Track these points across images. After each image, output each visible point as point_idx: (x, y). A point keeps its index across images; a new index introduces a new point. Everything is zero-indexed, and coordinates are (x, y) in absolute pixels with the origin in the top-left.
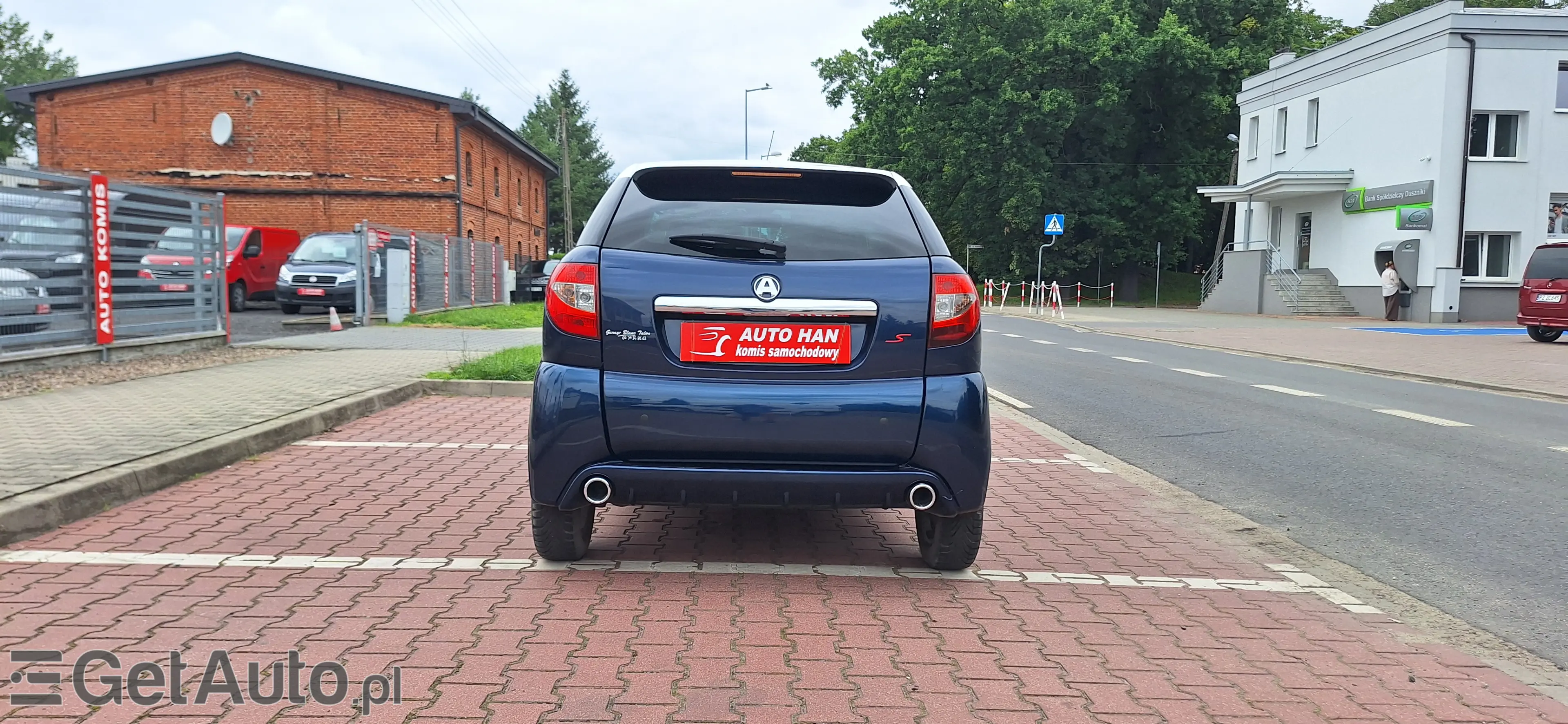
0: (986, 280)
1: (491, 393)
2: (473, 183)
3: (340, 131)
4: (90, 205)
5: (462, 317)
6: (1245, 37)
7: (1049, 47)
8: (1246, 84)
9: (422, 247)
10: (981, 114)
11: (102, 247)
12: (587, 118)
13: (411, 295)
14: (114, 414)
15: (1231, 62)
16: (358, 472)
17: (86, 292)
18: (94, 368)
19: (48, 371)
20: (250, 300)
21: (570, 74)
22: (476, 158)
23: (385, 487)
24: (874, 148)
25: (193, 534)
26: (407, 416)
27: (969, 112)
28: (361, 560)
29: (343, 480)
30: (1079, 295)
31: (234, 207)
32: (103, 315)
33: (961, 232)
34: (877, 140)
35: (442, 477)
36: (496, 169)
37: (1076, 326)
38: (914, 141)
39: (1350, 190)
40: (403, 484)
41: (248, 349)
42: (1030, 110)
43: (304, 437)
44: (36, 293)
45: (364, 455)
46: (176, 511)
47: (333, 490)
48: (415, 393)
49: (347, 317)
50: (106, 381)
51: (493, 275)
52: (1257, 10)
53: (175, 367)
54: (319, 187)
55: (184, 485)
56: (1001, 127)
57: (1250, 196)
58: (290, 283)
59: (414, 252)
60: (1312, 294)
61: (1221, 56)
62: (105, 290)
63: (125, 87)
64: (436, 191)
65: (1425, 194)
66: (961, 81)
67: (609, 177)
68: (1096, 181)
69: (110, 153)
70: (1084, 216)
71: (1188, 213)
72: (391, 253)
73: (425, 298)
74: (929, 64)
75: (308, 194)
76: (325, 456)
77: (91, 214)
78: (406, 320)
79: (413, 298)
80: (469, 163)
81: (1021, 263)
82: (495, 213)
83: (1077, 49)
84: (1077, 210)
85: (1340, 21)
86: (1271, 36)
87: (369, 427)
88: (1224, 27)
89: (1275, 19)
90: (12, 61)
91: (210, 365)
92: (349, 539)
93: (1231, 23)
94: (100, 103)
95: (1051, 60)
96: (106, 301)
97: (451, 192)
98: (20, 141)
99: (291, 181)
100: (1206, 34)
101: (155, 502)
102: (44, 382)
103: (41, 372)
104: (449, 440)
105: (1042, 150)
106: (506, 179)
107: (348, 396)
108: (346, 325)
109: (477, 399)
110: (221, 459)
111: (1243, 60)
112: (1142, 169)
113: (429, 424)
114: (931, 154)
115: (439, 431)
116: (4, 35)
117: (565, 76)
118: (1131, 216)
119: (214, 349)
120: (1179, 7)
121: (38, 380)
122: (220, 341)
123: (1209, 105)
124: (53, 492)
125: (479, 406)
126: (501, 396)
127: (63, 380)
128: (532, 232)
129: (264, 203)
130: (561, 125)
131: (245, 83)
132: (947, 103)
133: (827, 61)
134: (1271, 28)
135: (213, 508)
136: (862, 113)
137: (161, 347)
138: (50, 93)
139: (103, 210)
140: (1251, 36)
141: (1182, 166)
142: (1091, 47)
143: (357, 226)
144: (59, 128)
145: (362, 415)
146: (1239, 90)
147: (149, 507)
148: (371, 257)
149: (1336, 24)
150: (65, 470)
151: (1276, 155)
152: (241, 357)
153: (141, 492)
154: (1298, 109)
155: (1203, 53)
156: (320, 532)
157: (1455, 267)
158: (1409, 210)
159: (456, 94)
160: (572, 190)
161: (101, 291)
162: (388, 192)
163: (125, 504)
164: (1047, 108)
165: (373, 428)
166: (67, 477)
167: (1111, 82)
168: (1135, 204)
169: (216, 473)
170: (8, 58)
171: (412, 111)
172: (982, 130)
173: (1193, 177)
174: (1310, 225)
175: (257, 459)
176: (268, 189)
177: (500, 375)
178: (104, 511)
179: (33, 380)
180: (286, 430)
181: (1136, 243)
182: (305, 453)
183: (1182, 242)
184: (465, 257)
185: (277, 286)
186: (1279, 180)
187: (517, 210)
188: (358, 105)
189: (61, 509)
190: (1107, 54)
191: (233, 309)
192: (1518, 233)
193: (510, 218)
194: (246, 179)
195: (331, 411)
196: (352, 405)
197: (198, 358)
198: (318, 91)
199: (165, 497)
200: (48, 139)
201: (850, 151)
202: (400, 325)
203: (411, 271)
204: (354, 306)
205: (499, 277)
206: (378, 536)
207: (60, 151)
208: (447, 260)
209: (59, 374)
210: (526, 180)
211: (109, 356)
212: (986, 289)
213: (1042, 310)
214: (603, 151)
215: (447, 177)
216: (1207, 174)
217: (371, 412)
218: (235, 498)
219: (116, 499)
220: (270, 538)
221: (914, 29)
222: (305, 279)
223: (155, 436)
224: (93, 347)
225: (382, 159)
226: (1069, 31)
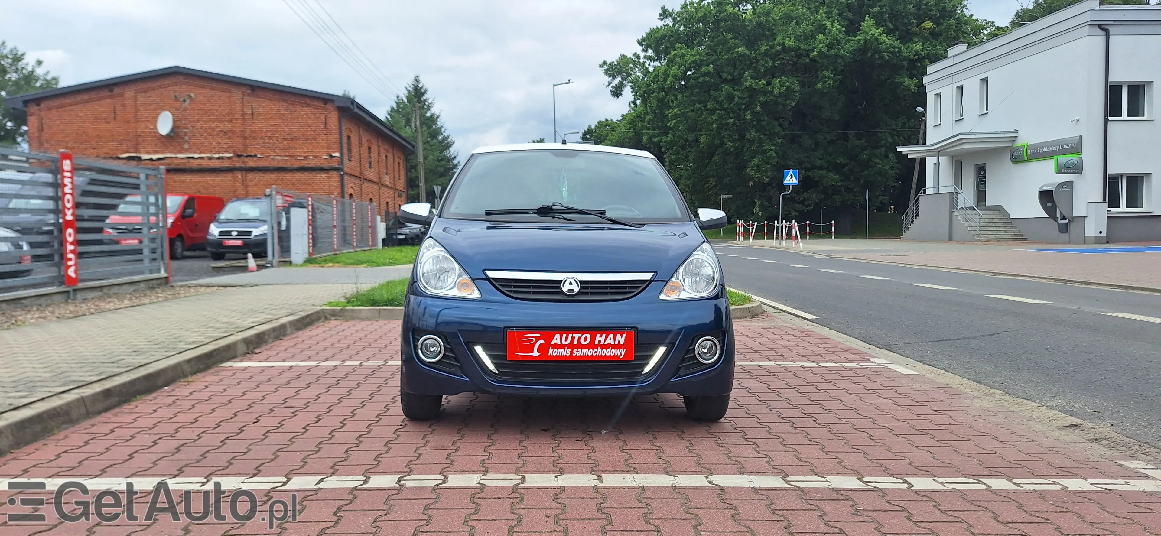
0: (738, 221)
1: (379, 318)
2: (352, 159)
3: (253, 122)
4: (59, 176)
5: (348, 259)
6: (926, 35)
7: (779, 48)
8: (930, 69)
9: (315, 207)
10: (729, 97)
11: (69, 209)
12: (435, 110)
13: (309, 243)
14: (72, 344)
15: (917, 53)
16: (276, 390)
17: (56, 245)
18: (62, 305)
19: (24, 308)
20: (188, 250)
21: (421, 79)
22: (354, 140)
23: (300, 404)
24: (648, 125)
25: (131, 456)
26: (313, 339)
27: (720, 96)
28: (285, 480)
29: (264, 397)
30: (808, 231)
31: (175, 181)
32: (70, 263)
33: (715, 186)
34: (650, 120)
35: (349, 393)
36: (369, 148)
37: (814, 253)
38: (679, 119)
39: (1016, 146)
40: (316, 400)
41: (185, 287)
42: (765, 93)
43: (229, 359)
44: (21, 247)
45: (281, 374)
46: (118, 432)
47: (256, 408)
48: (318, 319)
49: (261, 260)
50: (71, 315)
51: (370, 227)
52: (934, 15)
53: (127, 303)
54: (238, 165)
55: (127, 407)
56: (744, 106)
57: (938, 153)
58: (217, 236)
59: (310, 210)
60: (990, 225)
61: (909, 50)
62: (72, 243)
63: (93, 95)
64: (325, 165)
65: (1077, 148)
66: (713, 74)
67: (451, 153)
68: (817, 144)
69: (82, 143)
70: (809, 171)
71: (887, 167)
72: (294, 211)
73: (319, 246)
74: (689, 62)
75: (230, 170)
76: (248, 375)
77: (60, 184)
78: (305, 262)
79: (311, 245)
80: (349, 144)
81: (762, 208)
82: (369, 181)
83: (800, 47)
84: (803, 166)
85: (993, 22)
86: (945, 34)
87: (283, 348)
88: (910, 28)
89: (948, 21)
90: (12, 81)
91: (155, 301)
92: (273, 457)
93: (915, 25)
94: (75, 107)
95: (781, 56)
96: (72, 252)
97: (337, 166)
98: (19, 139)
99: (217, 161)
100: (897, 33)
101: (100, 424)
102: (20, 318)
103: (20, 310)
104: (350, 358)
105: (776, 123)
106: (376, 156)
107: (265, 323)
108: (260, 267)
109: (369, 322)
110: (160, 382)
111: (925, 52)
112: (851, 134)
113: (333, 345)
114: (693, 128)
115: (341, 351)
116: (7, 63)
117: (417, 80)
118: (844, 170)
119: (159, 288)
120: (875, 14)
121: (16, 316)
122: (163, 281)
123: (901, 85)
124: (7, 419)
125: (371, 328)
126: (386, 319)
127: (36, 316)
128: (396, 195)
129: (197, 178)
130: (416, 116)
131: (182, 89)
132: (703, 91)
133: (611, 64)
134: (946, 28)
135: (150, 429)
136: (638, 99)
137: (116, 287)
138: (37, 101)
139: (69, 180)
140: (930, 33)
141: (881, 132)
142: (811, 45)
143: (268, 191)
144: (45, 126)
145: (277, 338)
146: (925, 73)
147: (94, 429)
148: (279, 214)
149: (990, 24)
150: (20, 397)
151: (956, 121)
152: (178, 294)
153: (89, 415)
154: (972, 86)
155: (895, 47)
156: (246, 450)
157: (1102, 201)
158: (1064, 159)
159: (340, 93)
160: (424, 163)
161: (68, 244)
162: (290, 167)
163: (73, 426)
164: (776, 91)
165: (286, 350)
166: (21, 405)
167: (827, 70)
168: (847, 161)
169: (154, 395)
170: (10, 80)
171: (306, 106)
172: (730, 109)
173: (890, 140)
174: (985, 173)
175: (190, 380)
176: (200, 167)
177: (386, 302)
178: (53, 434)
179: (12, 316)
180: (215, 353)
181: (848, 190)
182: (231, 373)
183: (883, 189)
184: (347, 214)
185: (207, 239)
186: (962, 139)
187: (385, 179)
188: (265, 103)
189: (12, 434)
190: (823, 50)
191: (173, 257)
192: (1149, 174)
193: (380, 184)
194: (184, 160)
195: (252, 336)
196: (269, 330)
197: (145, 295)
198: (237, 93)
199: (109, 418)
200: (37, 134)
201: (630, 129)
202: (301, 266)
203: (309, 225)
204: (266, 252)
205: (374, 227)
206: (298, 453)
207: (45, 143)
208: (335, 216)
209: (33, 311)
210: (392, 157)
211: (75, 295)
212: (738, 228)
213: (784, 242)
214: (446, 134)
215: (333, 155)
216: (901, 138)
217: (284, 335)
218: (171, 418)
219: (64, 422)
220: (201, 458)
221: (676, 36)
222: (228, 233)
223: (103, 363)
224: (62, 289)
225: (285, 143)
226: (793, 34)
